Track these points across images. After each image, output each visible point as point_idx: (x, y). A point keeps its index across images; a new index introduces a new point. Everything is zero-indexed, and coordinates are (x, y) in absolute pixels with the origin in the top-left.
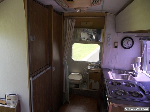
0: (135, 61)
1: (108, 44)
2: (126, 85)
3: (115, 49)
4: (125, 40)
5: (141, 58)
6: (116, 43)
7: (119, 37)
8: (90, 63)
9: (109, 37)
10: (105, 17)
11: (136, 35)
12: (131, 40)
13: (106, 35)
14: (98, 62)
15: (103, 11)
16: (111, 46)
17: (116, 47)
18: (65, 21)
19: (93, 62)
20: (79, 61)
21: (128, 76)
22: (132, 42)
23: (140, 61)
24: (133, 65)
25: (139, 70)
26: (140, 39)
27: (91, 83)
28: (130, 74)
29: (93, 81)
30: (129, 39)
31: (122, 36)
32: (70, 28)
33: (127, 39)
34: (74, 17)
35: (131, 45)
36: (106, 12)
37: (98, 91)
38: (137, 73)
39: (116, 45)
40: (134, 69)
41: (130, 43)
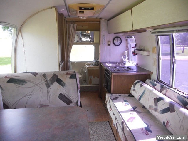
0: (123, 55)
1: (103, 42)
2: (120, 68)
3: (109, 46)
4: (115, 39)
5: (127, 52)
6: (109, 42)
7: (111, 37)
8: (86, 62)
9: (104, 37)
10: (100, 22)
11: (122, 34)
12: (119, 39)
13: (101, 36)
14: (94, 61)
15: (98, 18)
16: (106, 44)
17: (110, 45)
18: (67, 25)
19: (89, 62)
20: (76, 62)
21: (120, 65)
22: (120, 40)
23: (127, 54)
24: (122, 57)
25: (127, 60)
26: (126, 38)
27: (91, 79)
28: (121, 64)
29: (92, 77)
30: (118, 38)
31: (113, 36)
32: (72, 31)
33: (117, 38)
34: (75, 21)
35: (120, 42)
36: (100, 18)
37: (98, 85)
38: (125, 62)
39: (109, 43)
40: (124, 60)
41: (119, 42)
